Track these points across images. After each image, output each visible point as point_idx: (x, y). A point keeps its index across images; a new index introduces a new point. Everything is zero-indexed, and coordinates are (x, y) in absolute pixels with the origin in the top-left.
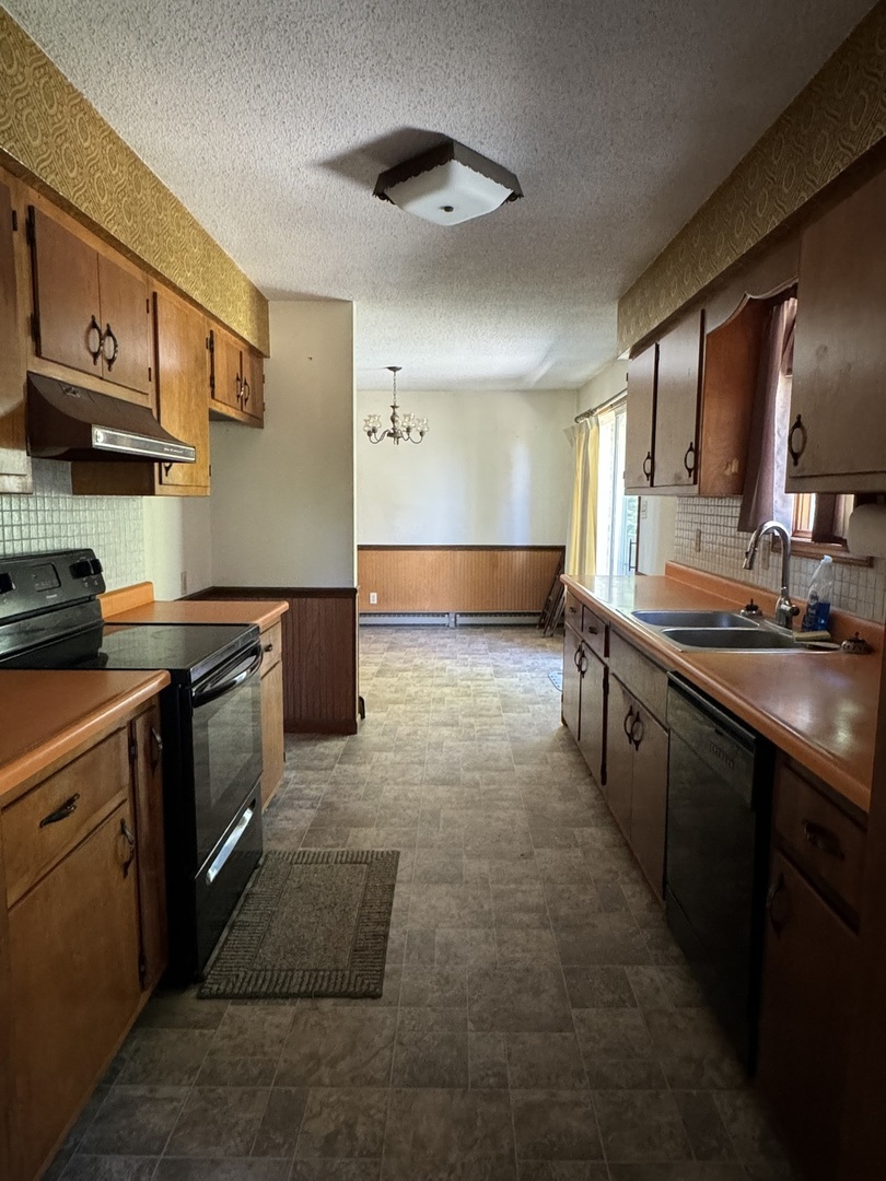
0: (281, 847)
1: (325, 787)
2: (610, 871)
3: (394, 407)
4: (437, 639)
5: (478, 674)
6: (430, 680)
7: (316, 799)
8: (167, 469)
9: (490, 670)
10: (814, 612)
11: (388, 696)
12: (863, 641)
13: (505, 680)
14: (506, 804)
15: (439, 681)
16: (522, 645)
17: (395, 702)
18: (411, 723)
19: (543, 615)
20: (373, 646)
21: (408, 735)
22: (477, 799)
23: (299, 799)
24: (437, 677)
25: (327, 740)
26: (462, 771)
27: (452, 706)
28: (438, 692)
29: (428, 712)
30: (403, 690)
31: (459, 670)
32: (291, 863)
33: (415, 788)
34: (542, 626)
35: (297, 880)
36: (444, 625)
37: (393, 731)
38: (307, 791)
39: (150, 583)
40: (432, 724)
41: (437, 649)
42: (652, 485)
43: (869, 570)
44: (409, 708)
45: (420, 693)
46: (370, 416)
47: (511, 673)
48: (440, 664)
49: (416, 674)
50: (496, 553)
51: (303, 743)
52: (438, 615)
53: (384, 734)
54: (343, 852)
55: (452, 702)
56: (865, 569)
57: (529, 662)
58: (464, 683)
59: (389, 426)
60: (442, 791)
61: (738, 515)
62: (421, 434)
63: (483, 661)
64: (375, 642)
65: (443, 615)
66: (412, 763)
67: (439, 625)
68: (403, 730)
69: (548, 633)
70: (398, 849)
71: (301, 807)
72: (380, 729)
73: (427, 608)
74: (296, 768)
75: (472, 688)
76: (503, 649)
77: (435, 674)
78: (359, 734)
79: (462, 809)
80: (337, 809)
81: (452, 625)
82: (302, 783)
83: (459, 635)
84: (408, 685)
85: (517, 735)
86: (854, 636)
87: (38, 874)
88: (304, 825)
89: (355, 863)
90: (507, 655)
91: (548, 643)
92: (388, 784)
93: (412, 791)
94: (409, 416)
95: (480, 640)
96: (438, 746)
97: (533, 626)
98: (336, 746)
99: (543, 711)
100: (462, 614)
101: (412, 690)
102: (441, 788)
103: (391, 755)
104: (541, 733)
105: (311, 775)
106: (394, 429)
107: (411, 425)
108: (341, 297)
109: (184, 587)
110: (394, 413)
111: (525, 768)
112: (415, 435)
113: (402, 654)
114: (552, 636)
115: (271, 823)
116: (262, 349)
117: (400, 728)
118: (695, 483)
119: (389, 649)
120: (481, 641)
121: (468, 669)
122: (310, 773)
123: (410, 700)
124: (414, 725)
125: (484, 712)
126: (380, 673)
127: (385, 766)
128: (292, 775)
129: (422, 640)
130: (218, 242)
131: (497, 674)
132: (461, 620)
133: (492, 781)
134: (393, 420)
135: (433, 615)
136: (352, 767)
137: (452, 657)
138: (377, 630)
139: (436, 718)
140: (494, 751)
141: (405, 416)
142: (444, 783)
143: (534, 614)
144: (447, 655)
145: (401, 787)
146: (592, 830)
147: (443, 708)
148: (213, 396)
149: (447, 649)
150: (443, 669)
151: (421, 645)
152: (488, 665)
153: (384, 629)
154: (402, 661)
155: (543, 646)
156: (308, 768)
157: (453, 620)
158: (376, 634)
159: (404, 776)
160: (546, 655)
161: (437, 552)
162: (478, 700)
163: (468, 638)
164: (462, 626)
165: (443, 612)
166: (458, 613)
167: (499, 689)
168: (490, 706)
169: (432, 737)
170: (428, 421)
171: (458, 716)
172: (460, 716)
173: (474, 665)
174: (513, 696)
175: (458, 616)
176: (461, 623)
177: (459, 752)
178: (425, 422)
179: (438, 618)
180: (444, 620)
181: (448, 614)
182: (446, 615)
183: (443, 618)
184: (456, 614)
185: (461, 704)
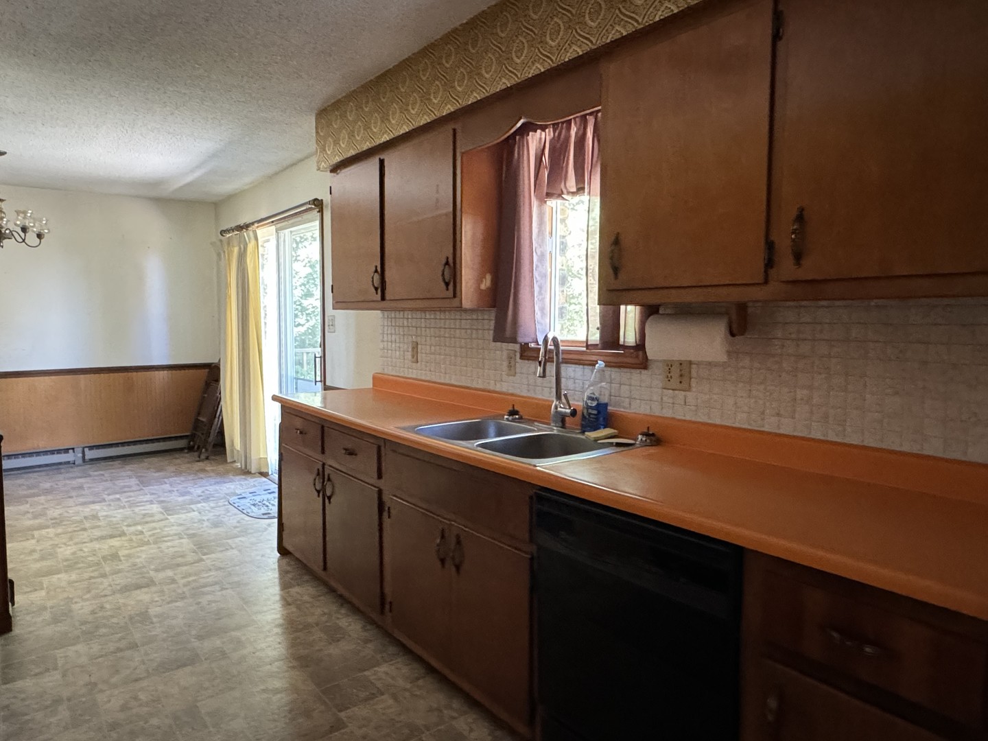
2: (431, 710)
4: (63, 481)
5: (144, 515)
6: (86, 534)
9: (156, 508)
10: (595, 412)
12: (653, 435)
13: (183, 516)
15: (97, 533)
16: (178, 473)
17: (50, 572)
18: (88, 596)
19: (192, 437)
21: (93, 612)
24: (93, 528)
27: (132, 561)
28: (105, 547)
29: (104, 576)
30: (52, 555)
31: (118, 514)
33: (144, 683)
34: (190, 449)
36: (69, 462)
37: (67, 613)
40: (119, 591)
41: (73, 494)
42: (383, 298)
43: (644, 372)
44: (74, 577)
45: (80, 554)
47: (184, 507)
48: (87, 510)
49: (60, 530)
50: (130, 374)
52: (59, 451)
53: (55, 621)
55: (129, 556)
56: (638, 371)
57: (199, 491)
58: (132, 529)
61: (492, 327)
62: (39, 236)
63: (142, 498)
65: (66, 451)
66: (120, 650)
67: (60, 464)
68: (82, 608)
69: (203, 457)
72: (47, 616)
73: (42, 445)
75: (147, 534)
76: (159, 481)
77: (87, 525)
81: (79, 461)
84: (56, 546)
86: (646, 430)
90: (167, 487)
91: (208, 466)
92: (101, 691)
93: (142, 689)
94: (25, 213)
95: (124, 474)
96: (144, 617)
97: (181, 450)
100: (91, 448)
101: (66, 551)
102: (179, 673)
103: (82, 648)
107: (27, 223)
112: (31, 238)
113: (23, 508)
114: (207, 458)
117: (76, 607)
118: (455, 296)
120: (126, 476)
121: (127, 512)
123: (71, 565)
124: (94, 598)
125: (180, 560)
127: (82, 667)
129: (47, 485)
131: (168, 510)
132: (90, 454)
135: (52, 452)
136: (28, 682)
137: (99, 499)
139: (120, 580)
141: (18, 213)
142: (179, 664)
143: (181, 437)
144: (91, 498)
145: (122, 689)
146: (383, 668)
147: (123, 566)
149: (86, 492)
150: (95, 517)
151: (47, 492)
152: (151, 502)
155: (203, 470)
157: (80, 455)
159: (117, 672)
160: (213, 481)
162: (164, 546)
163: (107, 474)
164: (92, 460)
165: (66, 448)
166: (86, 447)
167: (181, 528)
168: (183, 551)
169: (130, 608)
170: (47, 220)
171: (149, 573)
172: (151, 572)
173: (133, 505)
174: (203, 533)
175: (86, 450)
176: (90, 458)
177: (175, 617)
178: (44, 222)
179: (59, 455)
180: (69, 457)
181: (73, 449)
182: (71, 451)
183: (66, 455)
184: (84, 448)
185: (144, 556)
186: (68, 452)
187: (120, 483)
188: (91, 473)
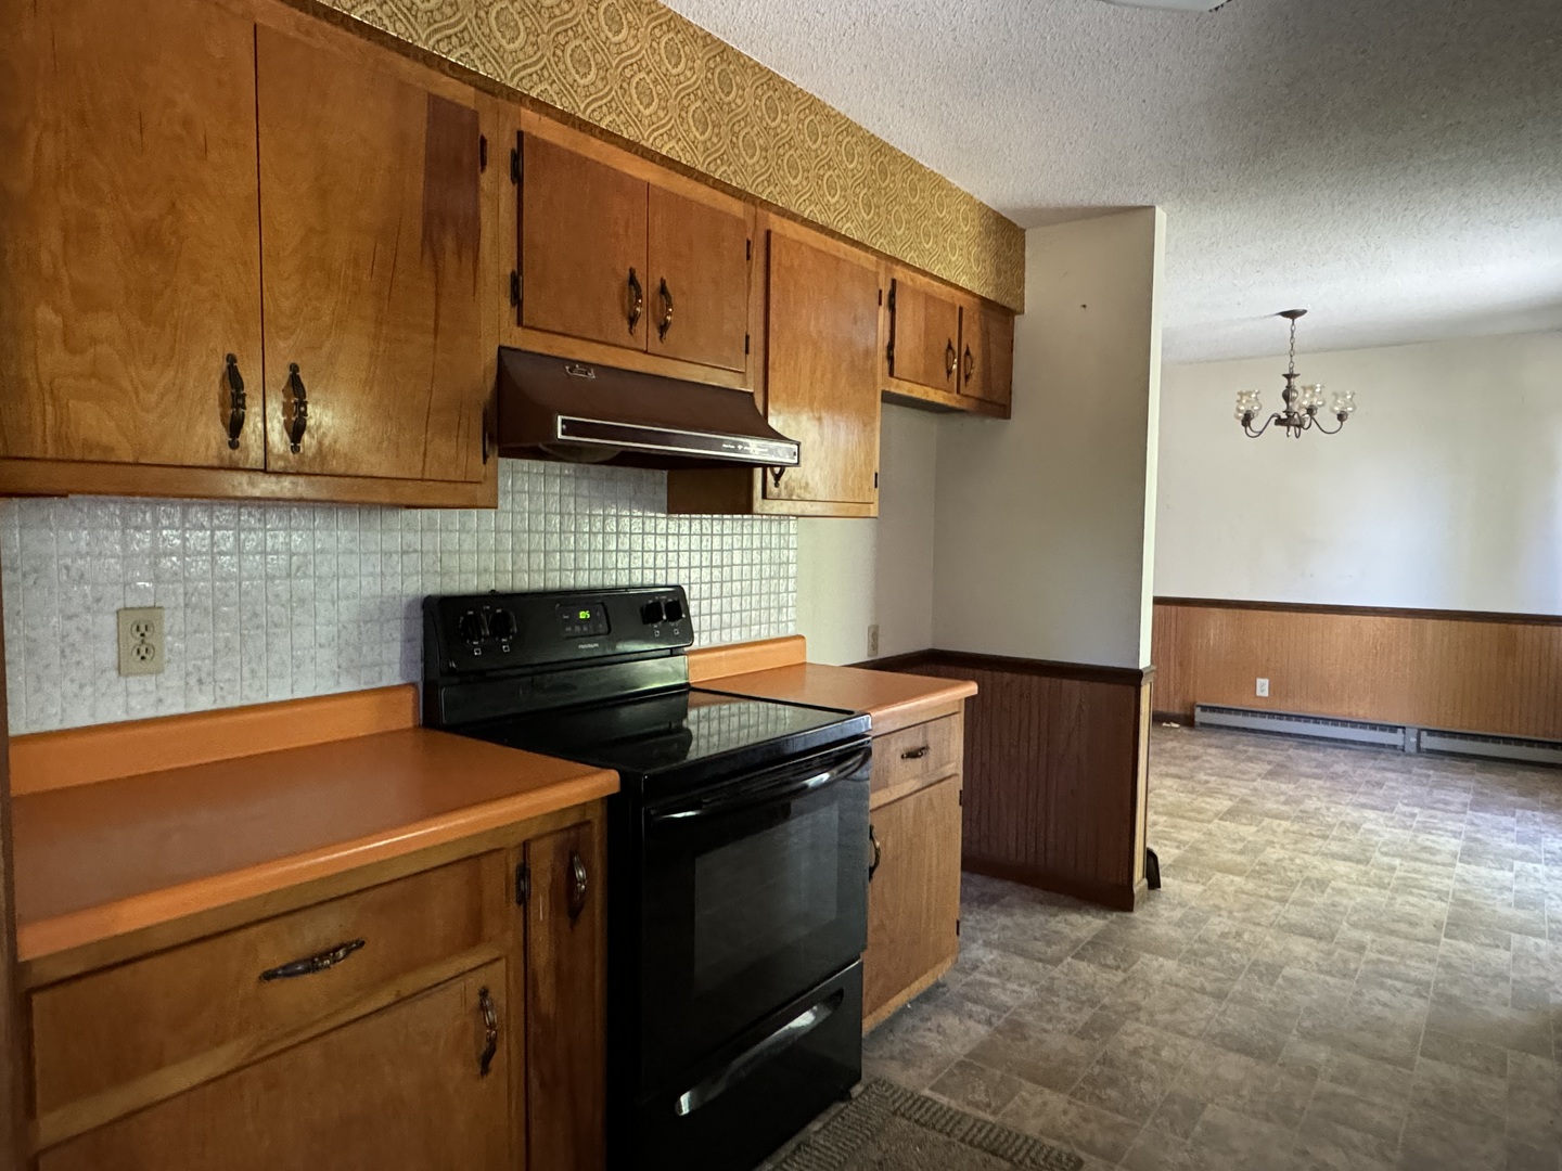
0: (904, 1078)
1: (1028, 992)
3: (1289, 376)
4: (1366, 769)
5: (1425, 848)
6: (1319, 843)
7: (1001, 1008)
8: (777, 477)
9: (1455, 845)
11: (1226, 857)
13: (1483, 871)
14: (1356, 1137)
15: (1335, 847)
17: (1230, 870)
18: (1240, 914)
20: (1243, 766)
21: (1224, 935)
22: (1298, 1104)
23: (976, 1001)
24: (1336, 839)
25: (1077, 909)
26: (1293, 1038)
27: (1337, 899)
28: (1321, 867)
29: (1283, 901)
31: (1388, 834)
32: (894, 1113)
33: (1184, 1042)
35: (884, 1146)
36: (1395, 747)
37: (1199, 921)
38: (994, 992)
39: (802, 637)
40: (1280, 927)
41: (1362, 789)
44: (1250, 886)
45: (1286, 863)
46: (1241, 394)
47: (1502, 860)
48: (1355, 815)
49: (1296, 827)
50: (1513, 627)
51: (1038, 907)
52: (1384, 728)
53: (1180, 924)
54: (986, 1122)
55: (1340, 891)
58: (1385, 859)
59: (1280, 407)
60: (1232, 1067)
62: (1341, 417)
63: (1451, 826)
64: (1250, 759)
65: (1393, 729)
66: (1203, 991)
67: (1383, 745)
68: (1217, 925)
70: (1083, 1155)
71: (970, 1017)
73: (1362, 712)
74: (1003, 947)
75: (1398, 873)
76: (1509, 809)
77: (1335, 833)
78: (1137, 914)
79: (1254, 1114)
80: (1025, 1038)
81: (1413, 750)
82: (999, 974)
83: (1419, 767)
84: (1271, 843)
85: (1456, 991)
87: (261, 1047)
88: (958, 1050)
89: (994, 1153)
90: (1509, 821)
92: (1137, 1020)
93: (1174, 1046)
94: (1313, 388)
96: (1271, 972)
98: (1087, 924)
99: (1542, 955)
100: (1431, 732)
101: (1273, 855)
102: (1233, 1057)
103: (1170, 965)
104: (1517, 1002)
105: (1019, 964)
106: (1287, 412)
107: (1317, 402)
108: (1131, 203)
109: (874, 646)
110: (1289, 387)
111: (1442, 1069)
112: (1326, 417)
113: (1288, 787)
115: (914, 1028)
116: (1006, 301)
117: (1214, 919)
119: (1271, 775)
120: (1459, 789)
121: (1404, 835)
122: (1020, 961)
123: (1262, 872)
124: (1244, 920)
125: (1401, 927)
126: (1231, 814)
127: (1149, 984)
128: (989, 957)
129: (1339, 768)
130: (904, 151)
131: (1469, 855)
132: (1429, 742)
133: (1350, 1076)
134: (1286, 397)
135: (1374, 727)
136: (1092, 968)
137: (1387, 807)
138: (1263, 739)
139: (1294, 915)
140: (1388, 1014)
141: (1306, 390)
142: (1245, 1048)
144: (1378, 802)
145: (1155, 1032)
147: (1319, 900)
148: (891, 374)
149: (1382, 792)
150: (1355, 827)
151: (1334, 777)
152: (1456, 835)
153: (1274, 740)
154: (1282, 798)
156: (1022, 953)
157: (1414, 740)
158: (1256, 746)
159: (1173, 1011)
161: (1387, 619)
162: (1401, 899)
164: (1430, 751)
165: (1393, 724)
166: (1423, 730)
167: (1458, 886)
168: (1422, 919)
169: (1266, 951)
170: (1353, 394)
171: (1340, 923)
172: (1345, 923)
173: (1426, 829)
174: (1485, 906)
175: (1424, 734)
176: (1429, 747)
177: (1307, 993)
178: (1349, 397)
179: (1382, 733)
180: (1395, 739)
181: (1404, 728)
182: (1400, 730)
183: (1393, 734)
184: (1420, 730)
185: (1359, 900)
186: (1395, 732)
187: (1439, 794)
188: (1415, 770)
